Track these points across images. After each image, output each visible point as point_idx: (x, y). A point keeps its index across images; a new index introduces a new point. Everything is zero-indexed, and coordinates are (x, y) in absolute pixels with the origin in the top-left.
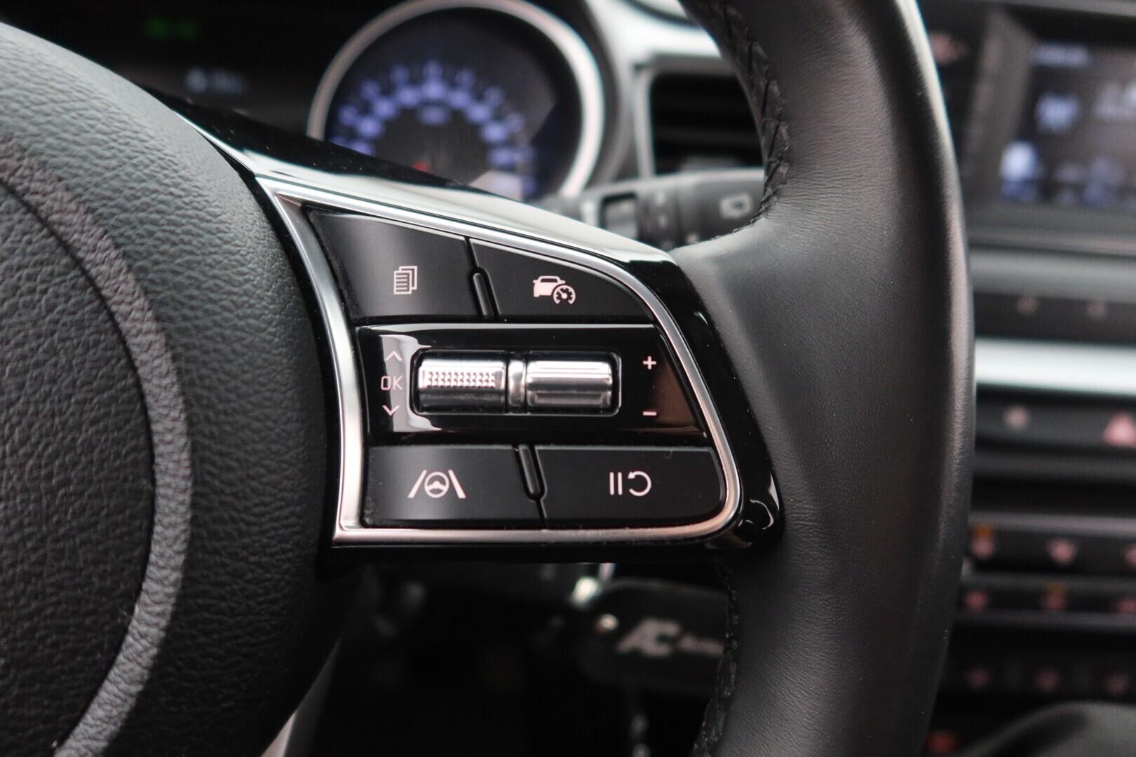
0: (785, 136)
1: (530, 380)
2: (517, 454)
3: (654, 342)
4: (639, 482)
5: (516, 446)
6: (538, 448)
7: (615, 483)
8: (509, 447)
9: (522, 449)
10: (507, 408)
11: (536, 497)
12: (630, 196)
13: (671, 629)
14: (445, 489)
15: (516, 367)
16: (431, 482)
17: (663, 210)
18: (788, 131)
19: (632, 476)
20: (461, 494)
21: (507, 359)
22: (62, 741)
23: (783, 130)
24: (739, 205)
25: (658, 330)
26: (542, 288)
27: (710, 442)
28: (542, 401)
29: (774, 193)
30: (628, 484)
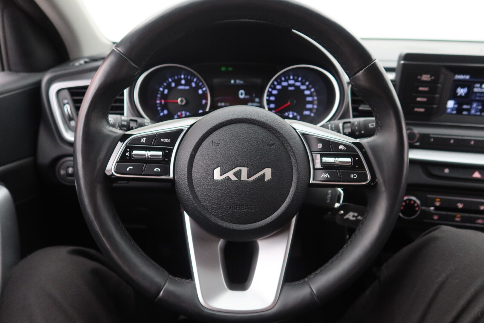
0: (379, 123)
1: (339, 161)
2: (337, 172)
3: (358, 156)
4: (355, 176)
5: (337, 170)
6: (340, 171)
7: (352, 176)
8: (336, 171)
9: (338, 171)
10: (335, 165)
11: (340, 178)
12: (350, 122)
13: (356, 214)
14: (327, 176)
15: (337, 159)
16: (325, 175)
17: (356, 126)
18: (380, 122)
19: (354, 175)
20: (329, 177)
21: (335, 158)
22: (283, 204)
23: (379, 122)
24: (373, 125)
25: (358, 154)
26: (341, 147)
27: (366, 171)
28: (340, 164)
29: (377, 132)
30: (353, 176)
